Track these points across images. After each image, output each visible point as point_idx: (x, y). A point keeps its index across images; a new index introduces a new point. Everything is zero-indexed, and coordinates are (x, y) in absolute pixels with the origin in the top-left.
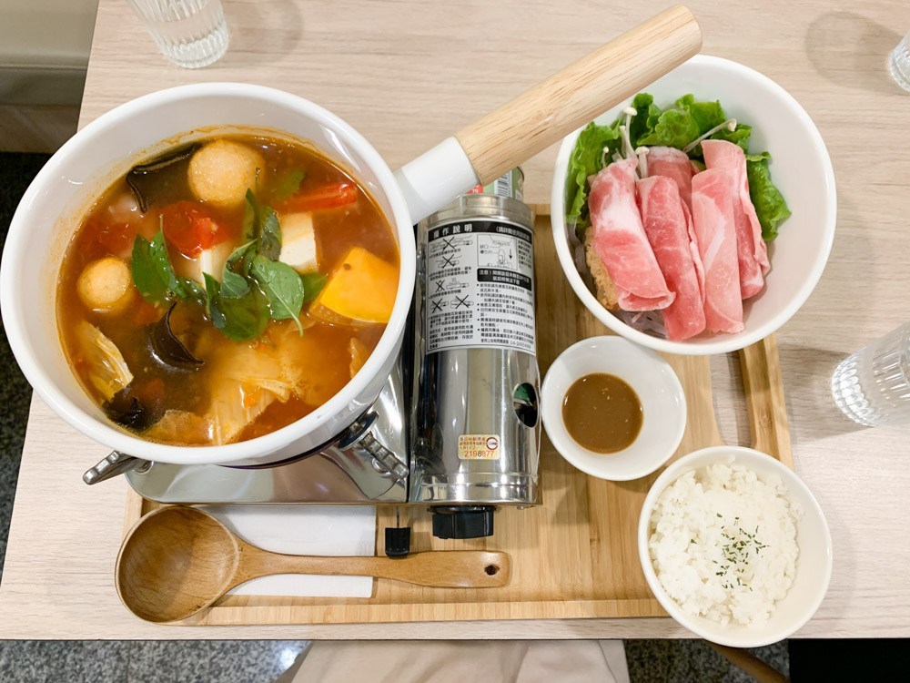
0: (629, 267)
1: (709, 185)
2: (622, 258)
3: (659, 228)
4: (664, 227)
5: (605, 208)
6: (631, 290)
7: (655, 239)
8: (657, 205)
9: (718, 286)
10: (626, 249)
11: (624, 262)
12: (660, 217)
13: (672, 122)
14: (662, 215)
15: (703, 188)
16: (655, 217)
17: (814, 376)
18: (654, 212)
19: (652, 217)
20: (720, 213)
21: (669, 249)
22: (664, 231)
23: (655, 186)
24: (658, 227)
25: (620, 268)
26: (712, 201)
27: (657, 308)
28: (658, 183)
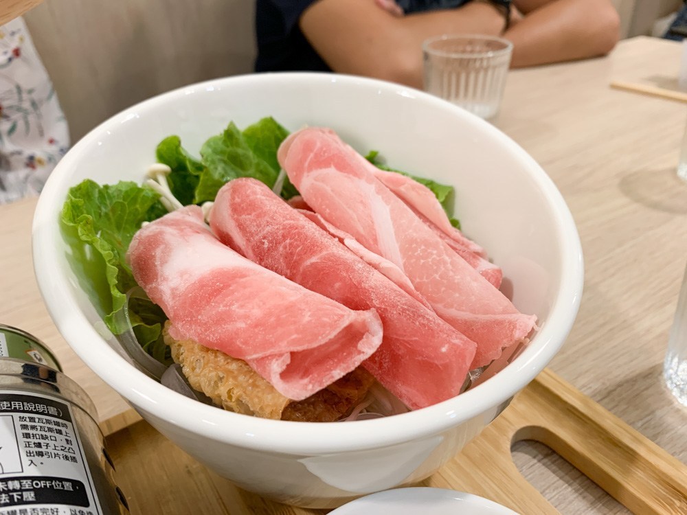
0: (257, 313)
1: (312, 155)
2: (234, 308)
3: (278, 243)
4: (284, 237)
5: (164, 262)
6: (285, 347)
7: (282, 263)
8: (251, 217)
9: (437, 277)
10: (233, 292)
11: (241, 311)
12: (268, 229)
13: (222, 153)
14: (268, 223)
15: (306, 164)
16: (261, 235)
17: (659, 413)
18: (253, 229)
19: (257, 238)
20: (356, 179)
21: (314, 259)
22: (288, 241)
23: (233, 198)
24: (275, 243)
25: (241, 325)
26: (332, 171)
27: (363, 357)
28: (235, 191)
